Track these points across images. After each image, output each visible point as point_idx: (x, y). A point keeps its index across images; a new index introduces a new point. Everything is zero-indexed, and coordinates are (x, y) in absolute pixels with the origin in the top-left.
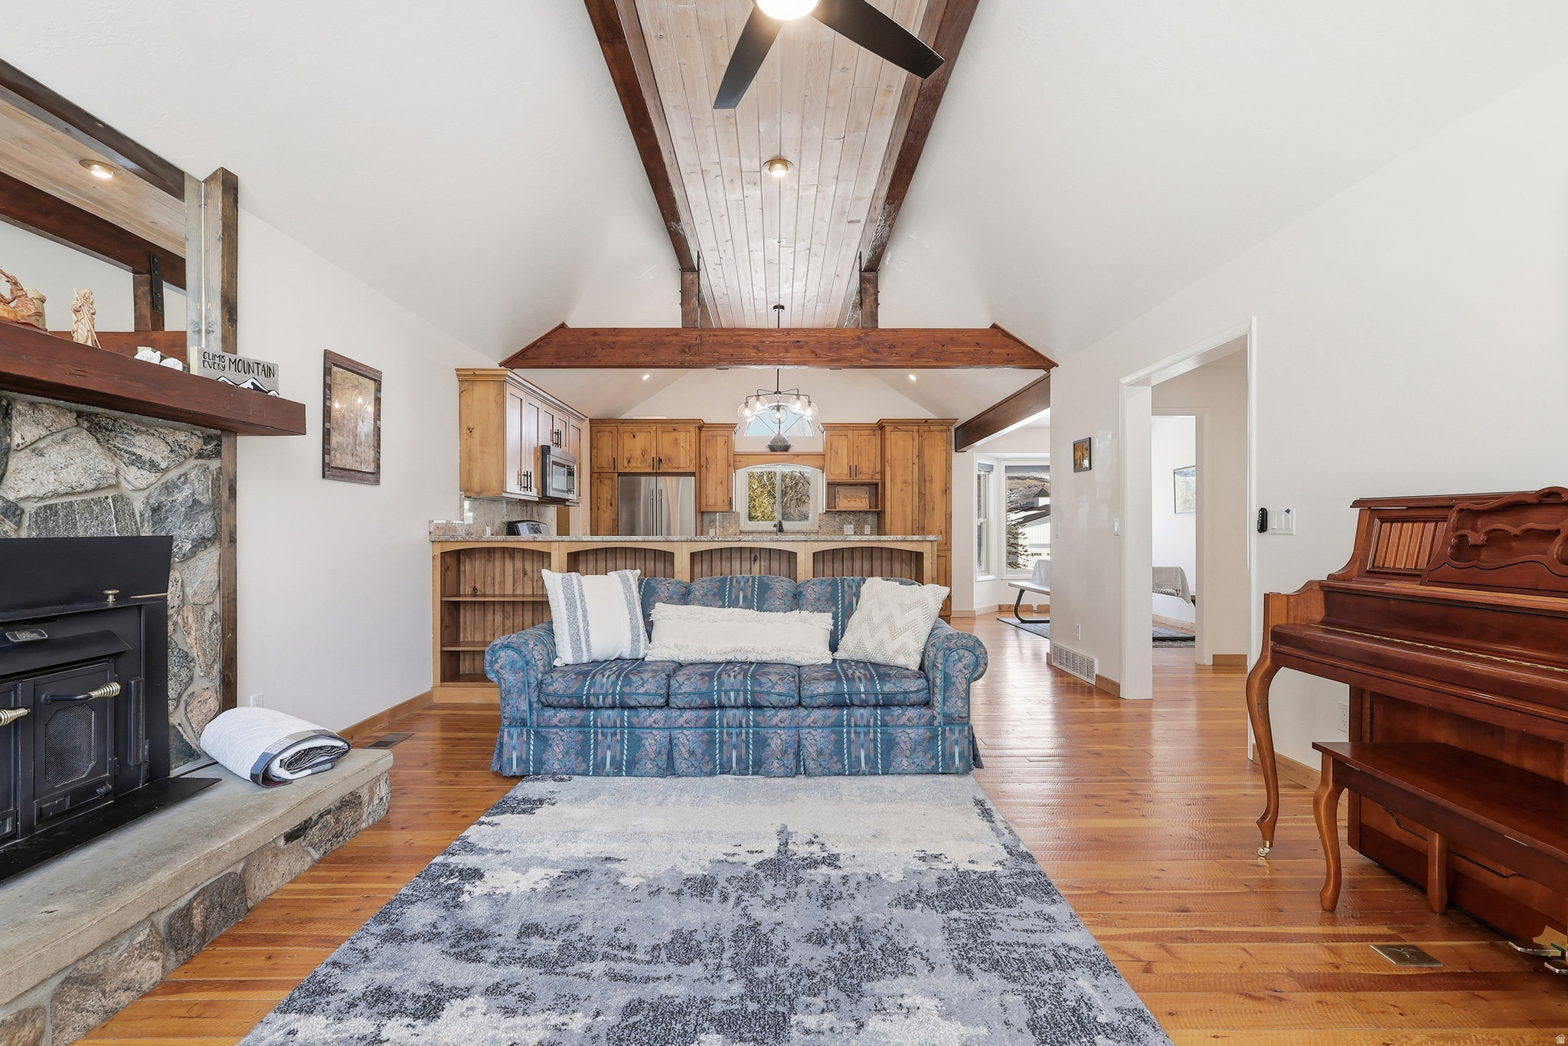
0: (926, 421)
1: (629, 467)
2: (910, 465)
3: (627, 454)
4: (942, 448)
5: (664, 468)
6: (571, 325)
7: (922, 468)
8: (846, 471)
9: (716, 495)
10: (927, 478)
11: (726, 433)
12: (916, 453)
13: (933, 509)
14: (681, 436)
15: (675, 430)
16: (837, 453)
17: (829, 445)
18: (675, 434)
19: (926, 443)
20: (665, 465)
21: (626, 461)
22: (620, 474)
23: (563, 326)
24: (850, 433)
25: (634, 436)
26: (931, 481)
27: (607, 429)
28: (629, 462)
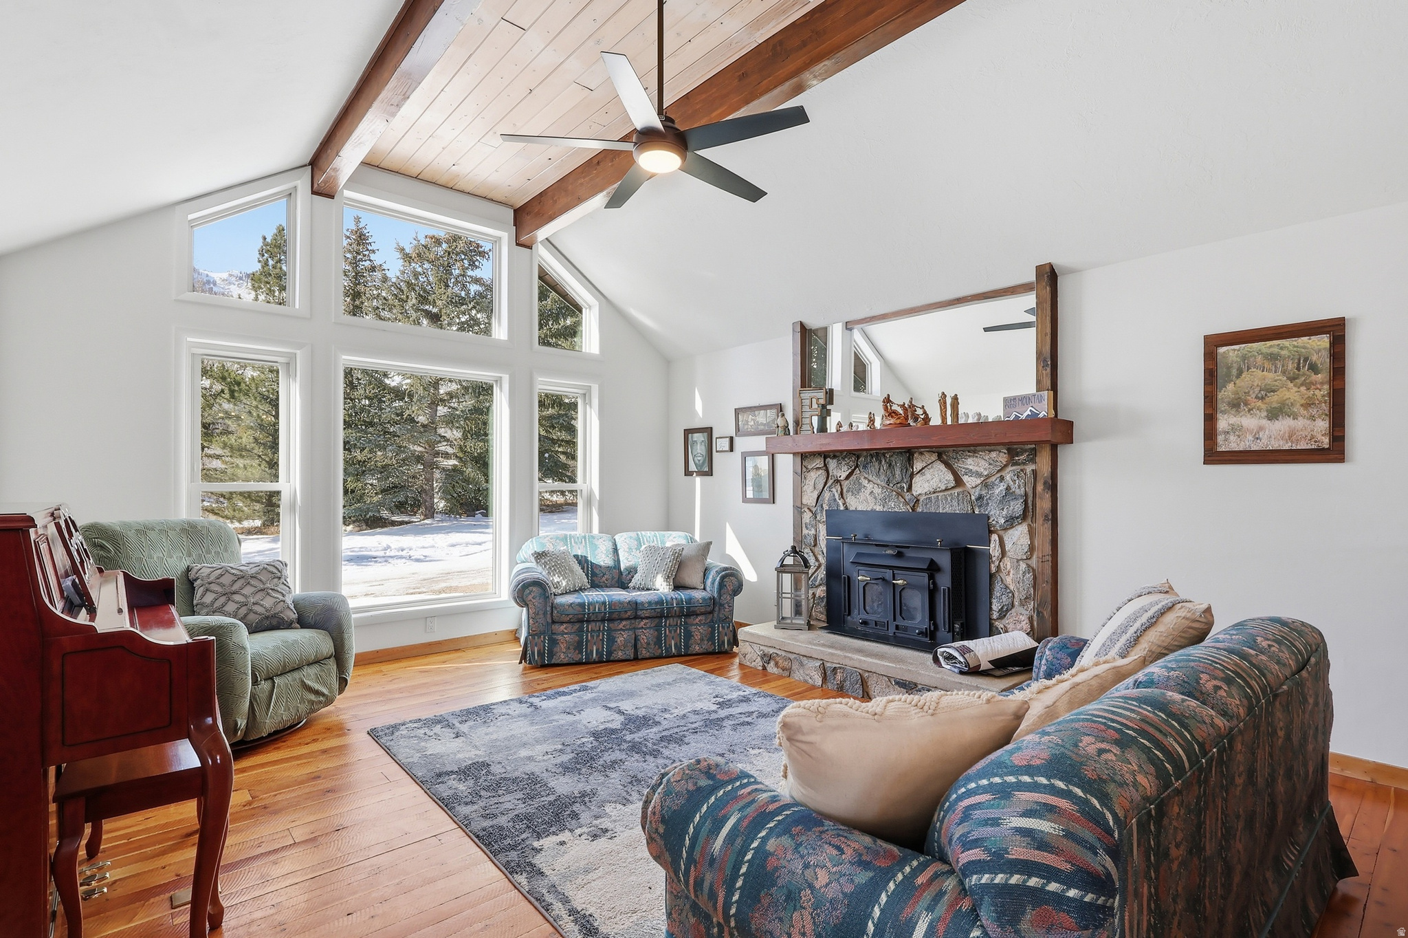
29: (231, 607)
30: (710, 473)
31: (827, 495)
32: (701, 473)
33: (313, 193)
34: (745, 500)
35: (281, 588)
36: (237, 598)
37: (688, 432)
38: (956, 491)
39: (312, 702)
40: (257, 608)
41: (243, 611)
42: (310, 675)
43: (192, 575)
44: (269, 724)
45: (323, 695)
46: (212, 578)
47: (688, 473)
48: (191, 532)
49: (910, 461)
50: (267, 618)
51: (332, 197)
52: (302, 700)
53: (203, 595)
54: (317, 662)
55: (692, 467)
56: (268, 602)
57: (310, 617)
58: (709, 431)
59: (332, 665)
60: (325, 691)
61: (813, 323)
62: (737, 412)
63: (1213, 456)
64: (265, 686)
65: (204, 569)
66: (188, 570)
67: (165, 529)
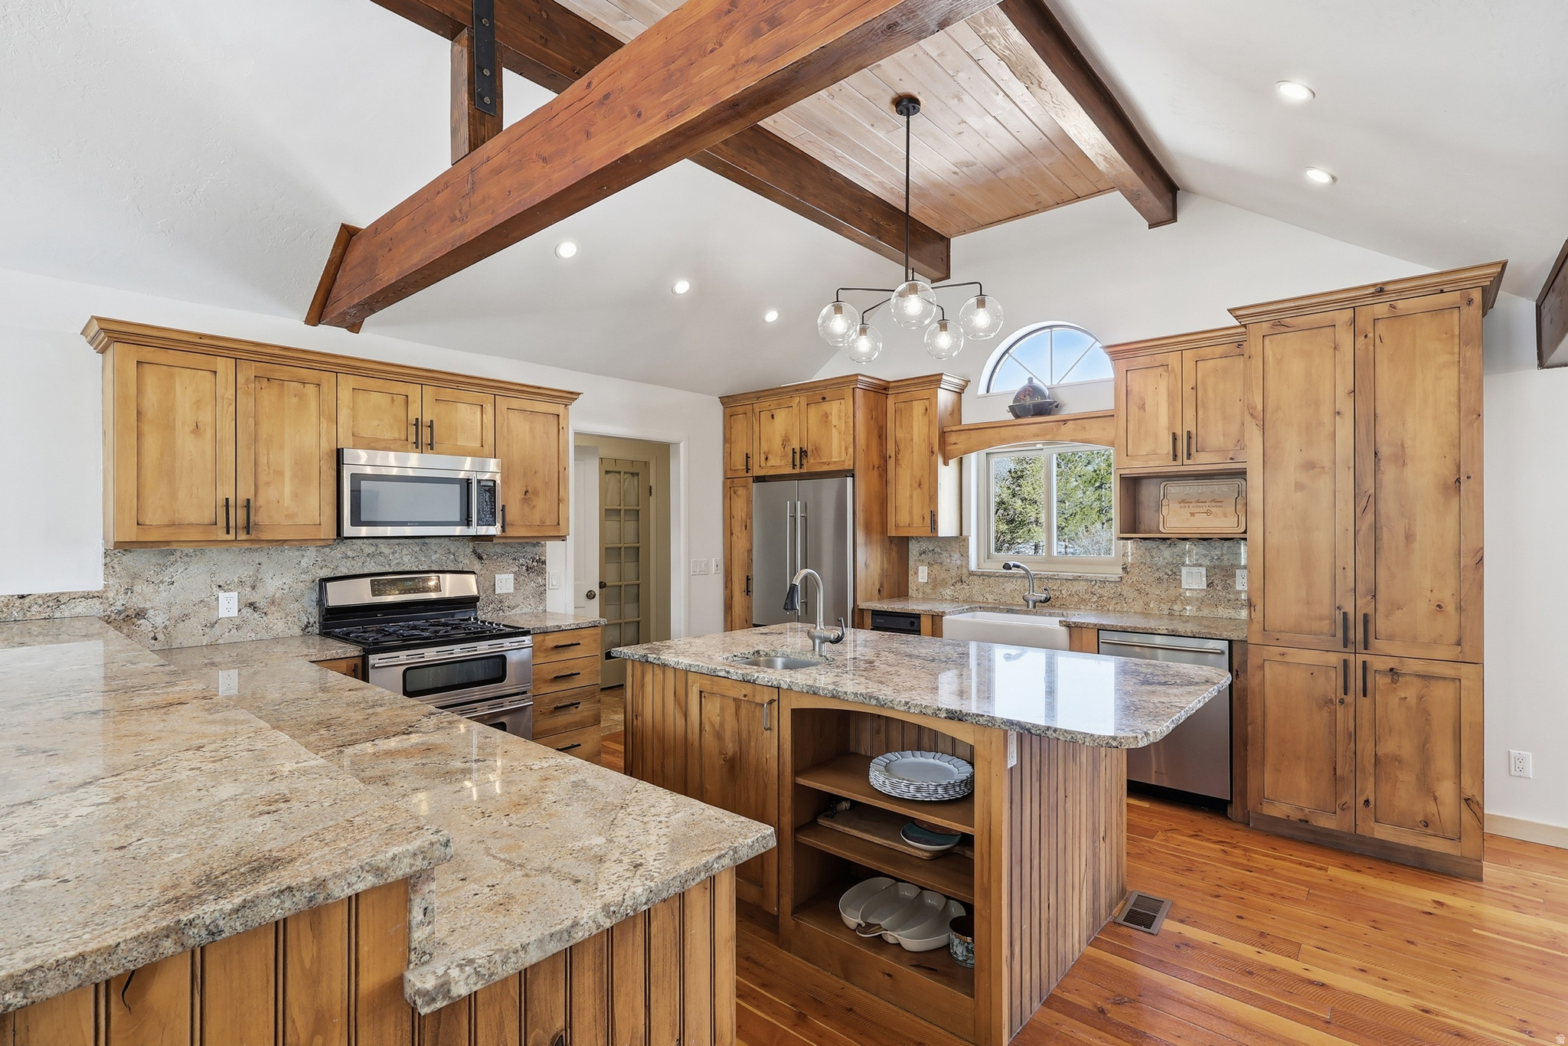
0: (1380, 290)
1: (767, 467)
2: (1327, 419)
3: (765, 447)
4: (1443, 358)
5: (812, 465)
6: (363, 221)
7: (1367, 423)
8: (1167, 446)
9: (911, 507)
10: (1385, 451)
11: (925, 394)
12: (1345, 382)
13: (1409, 537)
14: (834, 408)
15: (824, 398)
16: (1142, 407)
17: (1125, 393)
18: (825, 406)
19: (1383, 355)
20: (812, 461)
21: (763, 457)
22: (759, 479)
23: (348, 235)
24: (1173, 359)
25: (773, 416)
26: (1401, 458)
27: (740, 410)
28: (767, 459)
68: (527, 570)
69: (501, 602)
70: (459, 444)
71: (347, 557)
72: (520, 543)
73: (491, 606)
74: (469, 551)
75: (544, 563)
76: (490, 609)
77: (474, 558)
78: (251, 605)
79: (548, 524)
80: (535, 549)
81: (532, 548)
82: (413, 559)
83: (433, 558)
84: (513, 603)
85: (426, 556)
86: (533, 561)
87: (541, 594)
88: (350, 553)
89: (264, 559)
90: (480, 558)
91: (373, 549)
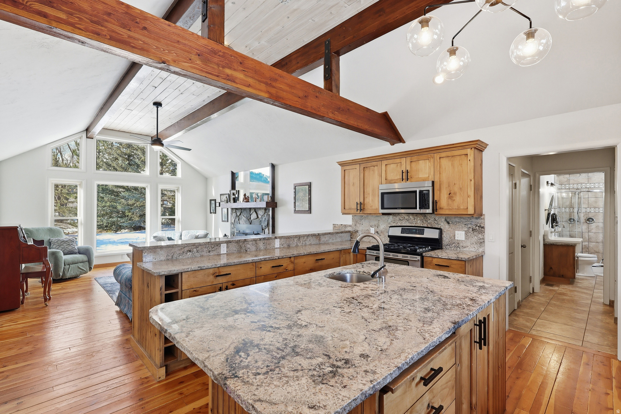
29: (61, 248)
30: (215, 213)
31: (236, 220)
32: (214, 213)
33: (87, 138)
34: (223, 221)
35: (74, 244)
36: (62, 246)
37: (211, 200)
38: (257, 219)
39: (81, 272)
40: (67, 249)
41: (63, 249)
42: (80, 265)
43: (50, 241)
44: (68, 275)
45: (84, 270)
46: (56, 241)
47: (211, 213)
48: (50, 230)
49: (250, 211)
50: (70, 251)
51: (93, 138)
52: (78, 271)
53: (53, 246)
54: (82, 262)
55: (212, 211)
56: (70, 248)
57: (81, 251)
58: (215, 200)
59: (87, 263)
60: (85, 270)
61: (234, 172)
62: (221, 195)
63: (296, 212)
64: (67, 266)
65: (54, 239)
66: (50, 239)
67: (43, 230)
68: (473, 230)
69: (458, 244)
70: (420, 177)
71: (400, 220)
72: (469, 218)
73: (453, 245)
74: (443, 220)
75: (483, 227)
76: (453, 246)
77: (445, 223)
78: (377, 232)
79: (462, 208)
80: (477, 220)
81: (476, 220)
82: (421, 222)
83: (429, 222)
84: (464, 245)
85: (426, 221)
86: (476, 226)
87: (482, 242)
88: (401, 218)
89: (380, 219)
90: (448, 223)
91: (408, 217)
